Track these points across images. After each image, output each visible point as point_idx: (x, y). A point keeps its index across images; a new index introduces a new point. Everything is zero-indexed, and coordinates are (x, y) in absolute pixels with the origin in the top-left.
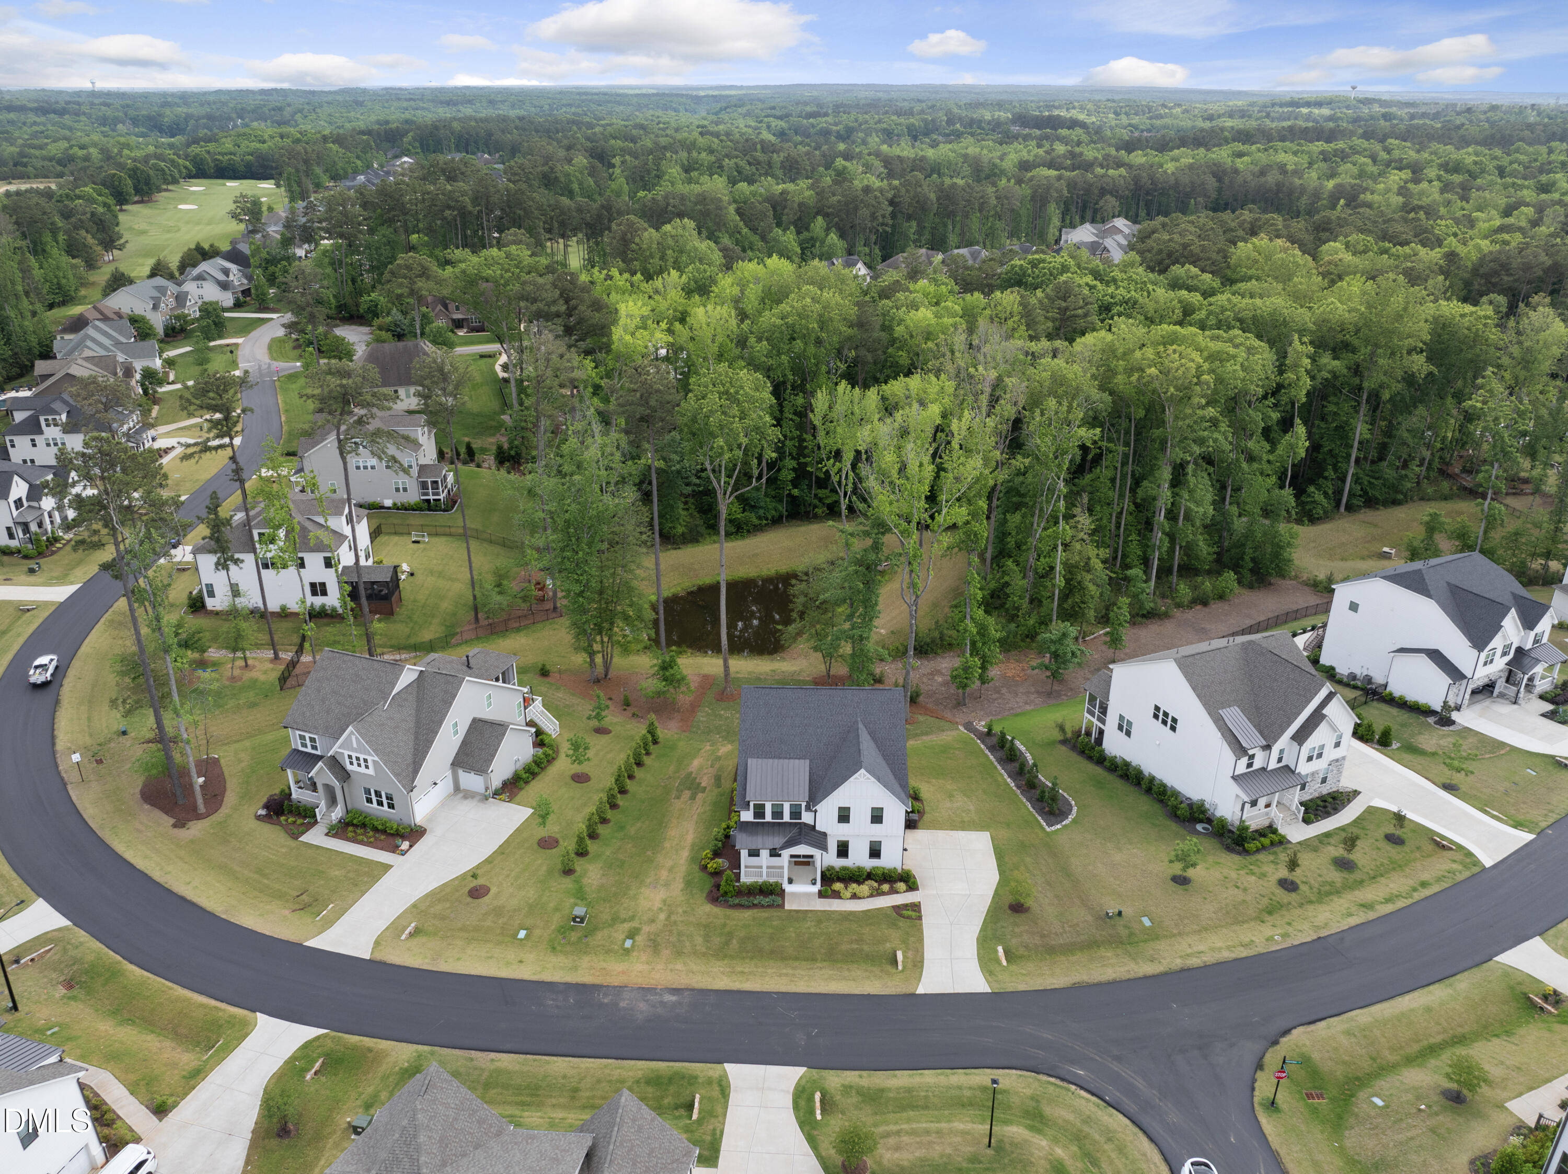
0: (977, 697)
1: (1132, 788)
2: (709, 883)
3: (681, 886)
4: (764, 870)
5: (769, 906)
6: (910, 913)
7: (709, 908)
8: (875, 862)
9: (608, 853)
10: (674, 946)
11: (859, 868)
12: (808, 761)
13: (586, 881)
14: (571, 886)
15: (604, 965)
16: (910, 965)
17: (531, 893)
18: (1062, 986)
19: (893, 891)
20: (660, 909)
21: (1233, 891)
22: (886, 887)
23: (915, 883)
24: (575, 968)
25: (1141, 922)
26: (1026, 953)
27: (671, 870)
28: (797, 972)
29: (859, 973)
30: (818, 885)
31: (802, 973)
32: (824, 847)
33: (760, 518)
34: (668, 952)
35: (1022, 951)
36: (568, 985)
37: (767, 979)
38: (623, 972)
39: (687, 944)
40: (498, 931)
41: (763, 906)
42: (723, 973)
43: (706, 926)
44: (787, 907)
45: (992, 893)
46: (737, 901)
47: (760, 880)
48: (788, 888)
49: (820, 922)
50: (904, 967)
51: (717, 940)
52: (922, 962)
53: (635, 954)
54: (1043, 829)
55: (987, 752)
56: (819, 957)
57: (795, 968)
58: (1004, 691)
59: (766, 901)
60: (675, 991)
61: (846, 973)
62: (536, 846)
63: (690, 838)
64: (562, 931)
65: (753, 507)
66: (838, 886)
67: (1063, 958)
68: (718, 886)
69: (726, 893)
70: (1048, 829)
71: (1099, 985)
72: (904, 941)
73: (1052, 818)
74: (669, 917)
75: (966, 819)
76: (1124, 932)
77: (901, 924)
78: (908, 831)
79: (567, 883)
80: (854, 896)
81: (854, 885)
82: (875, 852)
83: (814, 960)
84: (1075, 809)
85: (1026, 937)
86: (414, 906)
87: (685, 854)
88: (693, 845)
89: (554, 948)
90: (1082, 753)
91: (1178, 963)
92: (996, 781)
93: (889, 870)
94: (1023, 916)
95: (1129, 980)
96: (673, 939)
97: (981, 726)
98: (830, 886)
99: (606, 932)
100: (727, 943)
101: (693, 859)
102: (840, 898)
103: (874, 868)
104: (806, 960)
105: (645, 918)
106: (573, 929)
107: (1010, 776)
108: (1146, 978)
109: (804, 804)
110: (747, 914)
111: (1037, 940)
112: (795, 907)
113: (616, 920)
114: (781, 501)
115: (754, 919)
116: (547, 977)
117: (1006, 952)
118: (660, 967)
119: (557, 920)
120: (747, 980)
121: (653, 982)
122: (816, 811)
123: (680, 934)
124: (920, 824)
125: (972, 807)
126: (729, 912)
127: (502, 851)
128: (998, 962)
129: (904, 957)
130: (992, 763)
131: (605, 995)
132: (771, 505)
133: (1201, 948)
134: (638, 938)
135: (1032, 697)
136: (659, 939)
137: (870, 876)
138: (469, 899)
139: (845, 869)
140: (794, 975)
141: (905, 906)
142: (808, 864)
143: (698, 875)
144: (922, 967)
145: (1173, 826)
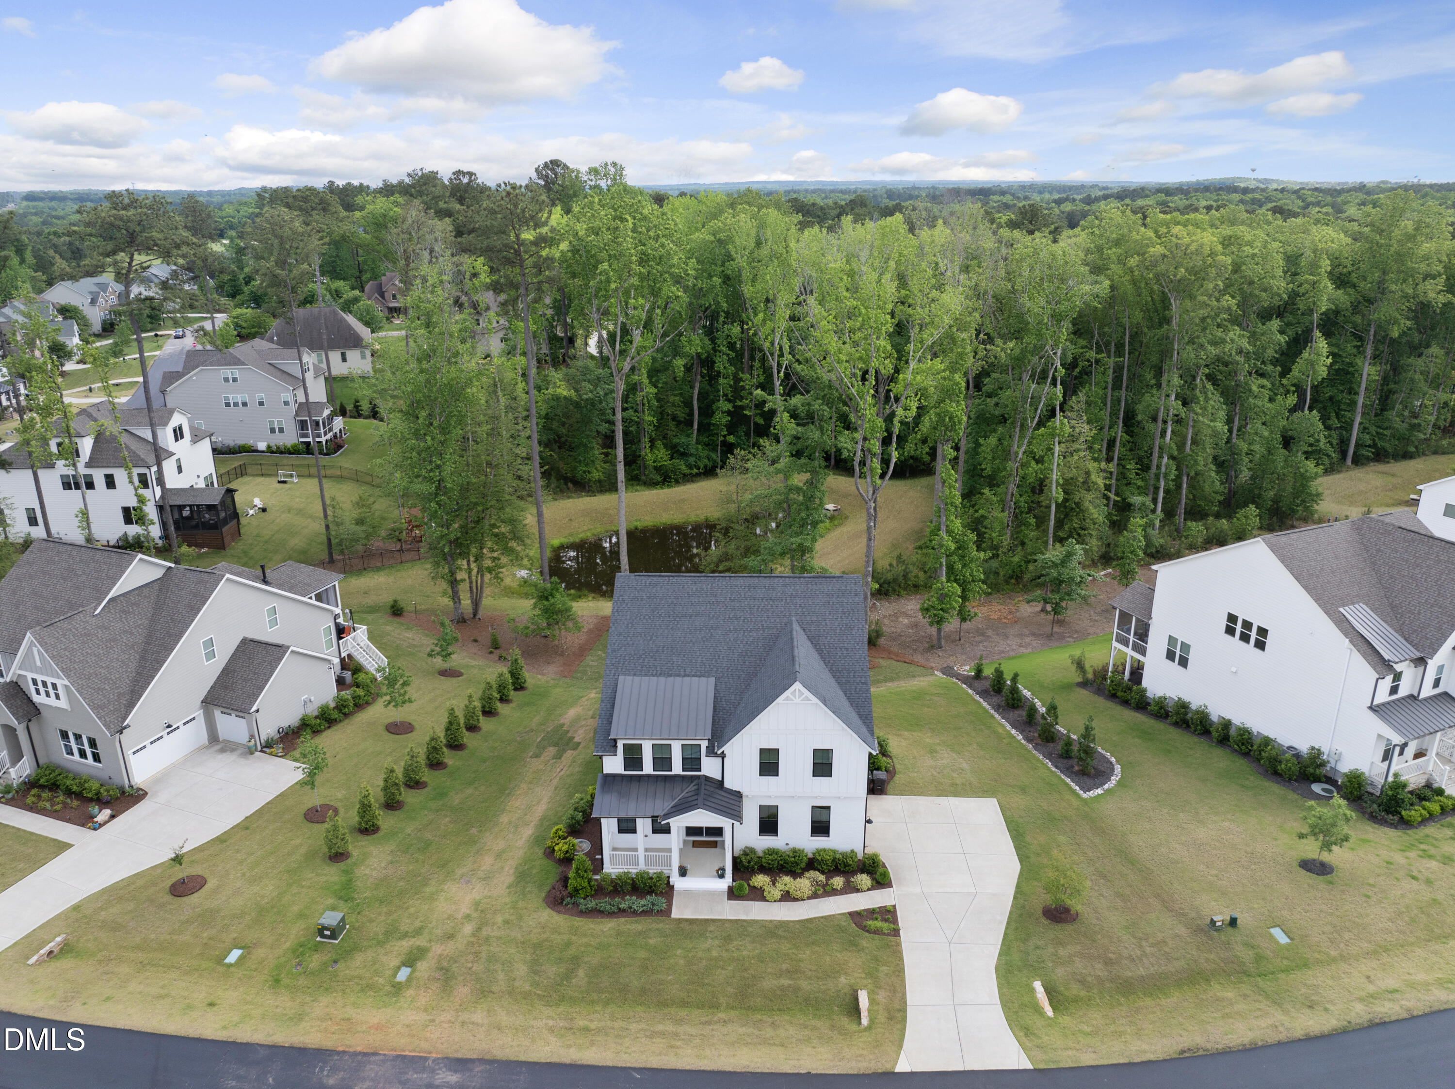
0: (957, 639)
1: (1196, 739)
2: (554, 872)
3: (510, 879)
4: (641, 854)
5: (645, 913)
6: (879, 924)
7: (548, 915)
8: (820, 842)
9: (408, 830)
10: (478, 980)
11: (794, 851)
12: (712, 680)
13: (362, 871)
14: (335, 879)
15: (350, 1012)
16: (882, 1018)
17: (268, 889)
18: (1160, 1056)
19: (851, 888)
20: (468, 917)
21: (1408, 885)
22: (838, 882)
23: (885, 875)
24: (299, 1018)
25: (1271, 937)
26: (1083, 993)
27: (499, 856)
28: (680, 1029)
29: (792, 1031)
30: (728, 880)
31: (693, 1031)
32: (736, 815)
33: (690, 467)
34: (466, 990)
35: (1075, 990)
36: (275, 1050)
37: (627, 1042)
38: (378, 1027)
39: (501, 976)
40: (197, 951)
41: (635, 913)
42: (551, 1030)
43: (537, 946)
44: (675, 914)
45: (1012, 891)
46: (592, 904)
47: (634, 870)
48: (678, 883)
49: (728, 939)
50: (872, 1021)
51: (552, 970)
52: (903, 1010)
53: (410, 992)
54: (1078, 795)
55: (977, 698)
56: (722, 1000)
57: (679, 1022)
58: (990, 633)
59: (640, 903)
60: (460, 1064)
61: (769, 1032)
62: (302, 818)
63: (541, 809)
64: (299, 952)
65: (683, 455)
66: (760, 880)
67: (1149, 1001)
68: (565, 880)
69: (576, 890)
70: (1084, 796)
71: (1226, 1053)
72: (871, 974)
73: (1089, 781)
74: (479, 929)
75: (959, 781)
76: (1247, 956)
77: (864, 943)
78: (872, 797)
79: (332, 874)
80: (787, 897)
81: (787, 879)
82: (820, 827)
83: (715, 1006)
84: (1118, 768)
85: (1079, 964)
86: (76, 908)
87: (528, 832)
88: (543, 819)
89: (277, 981)
90: (1113, 696)
91: (1359, 1013)
92: (995, 732)
93: (844, 854)
94: (1069, 927)
95: (1280, 1044)
96: (478, 968)
97: (967, 670)
98: (748, 880)
99: (370, 954)
100: (568, 976)
101: (537, 840)
102: (764, 899)
103: (818, 851)
104: (700, 1006)
105: (439, 932)
106: (317, 948)
107: (1014, 726)
108: (1310, 1039)
109: (704, 744)
110: (609, 925)
111: (1100, 970)
112: (688, 915)
113: (392, 933)
114: (714, 450)
115: (619, 934)
116: (245, 1034)
117: (1050, 992)
118: (445, 1016)
119: (296, 931)
120: (592, 1043)
121: (424, 1045)
122: (723, 756)
123: (492, 959)
124: (890, 787)
125: (965, 765)
126: (579, 922)
127: (246, 826)
128: (1038, 1010)
129: (872, 1001)
130: (987, 711)
131: (334, 1070)
132: (704, 453)
133: (1391, 983)
134: (423, 966)
135: (1028, 640)
136: (455, 968)
137: (812, 864)
138: (169, 898)
139: (771, 852)
140: (676, 1035)
141: (871, 913)
142: (714, 845)
143: (540, 862)
144: (904, 1019)
145: (1275, 788)
